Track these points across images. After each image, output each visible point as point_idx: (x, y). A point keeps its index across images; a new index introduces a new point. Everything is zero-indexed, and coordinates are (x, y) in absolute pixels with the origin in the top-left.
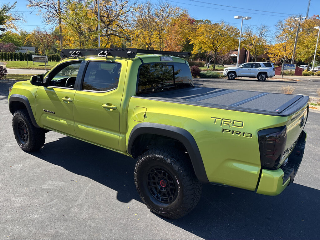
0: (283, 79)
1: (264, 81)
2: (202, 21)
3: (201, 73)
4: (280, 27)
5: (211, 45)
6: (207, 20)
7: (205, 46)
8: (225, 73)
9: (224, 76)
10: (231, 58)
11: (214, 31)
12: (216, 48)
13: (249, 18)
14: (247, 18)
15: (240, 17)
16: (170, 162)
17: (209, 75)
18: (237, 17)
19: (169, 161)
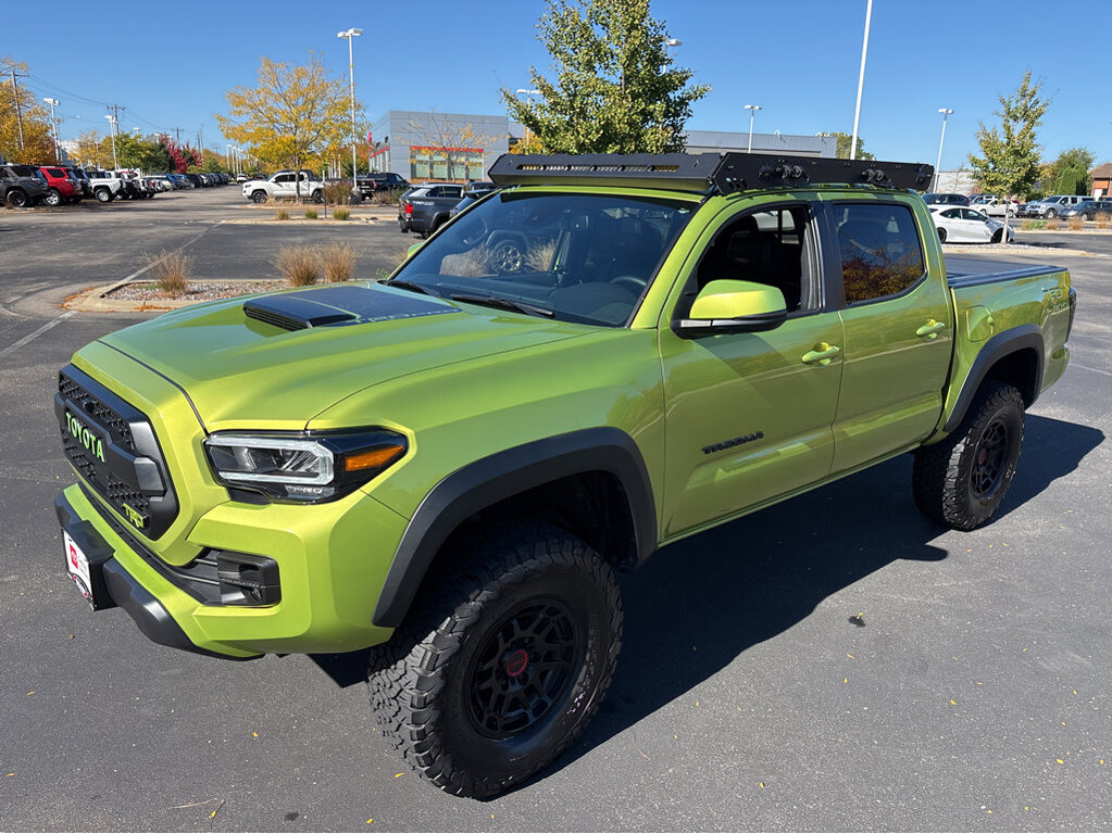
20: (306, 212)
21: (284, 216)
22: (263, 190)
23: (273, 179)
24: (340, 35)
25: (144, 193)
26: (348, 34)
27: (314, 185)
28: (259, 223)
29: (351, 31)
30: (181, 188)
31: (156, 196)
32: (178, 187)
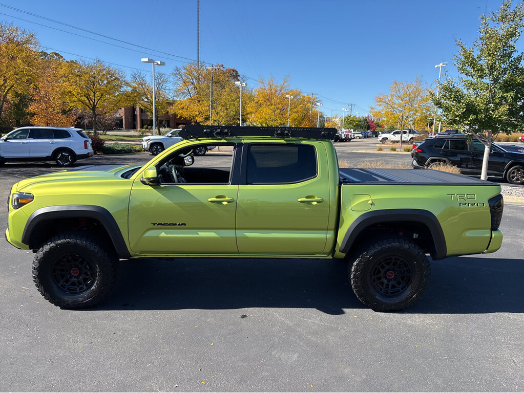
0: (220, 151)
1: (204, 155)
2: (46, 54)
3: (105, 147)
4: (178, 76)
5: (84, 98)
6: (56, 54)
7: (72, 100)
8: (145, 144)
9: (145, 150)
10: (118, 120)
11: (87, 76)
12: (94, 103)
13: (163, 64)
14: (159, 63)
15: (150, 61)
16: (408, 247)
17: (119, 149)
18: (147, 60)
19: (406, 246)
20: (391, 148)
21: (380, 149)
22: (387, 138)
23: (392, 133)
24: (436, 66)
25: (344, 139)
26: (440, 66)
27: (411, 136)
28: (368, 152)
29: (441, 64)
30: (368, 137)
31: (352, 140)
32: (366, 137)
